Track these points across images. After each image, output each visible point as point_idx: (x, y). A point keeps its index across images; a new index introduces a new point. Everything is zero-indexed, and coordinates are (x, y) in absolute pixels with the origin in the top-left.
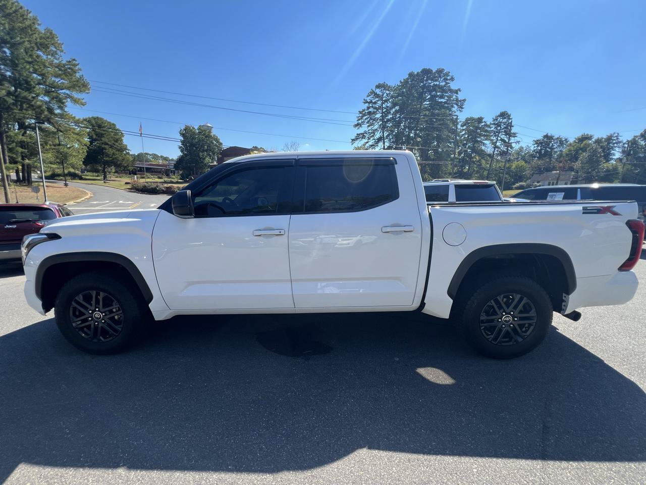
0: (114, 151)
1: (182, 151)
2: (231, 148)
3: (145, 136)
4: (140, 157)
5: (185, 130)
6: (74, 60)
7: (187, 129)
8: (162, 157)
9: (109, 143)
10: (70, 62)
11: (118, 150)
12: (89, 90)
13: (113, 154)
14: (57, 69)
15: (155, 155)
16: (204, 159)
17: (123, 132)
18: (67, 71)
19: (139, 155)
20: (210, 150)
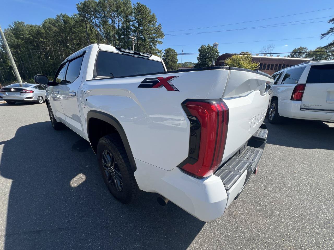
0: (172, 62)
1: (198, 60)
4: (184, 65)
5: (201, 48)
6: (160, 24)
7: (202, 47)
9: (170, 59)
10: (159, 26)
11: (173, 62)
12: (164, 36)
13: (171, 64)
14: (155, 31)
15: (191, 63)
16: (208, 63)
17: (178, 54)
18: (157, 30)
19: (184, 63)
20: (212, 57)
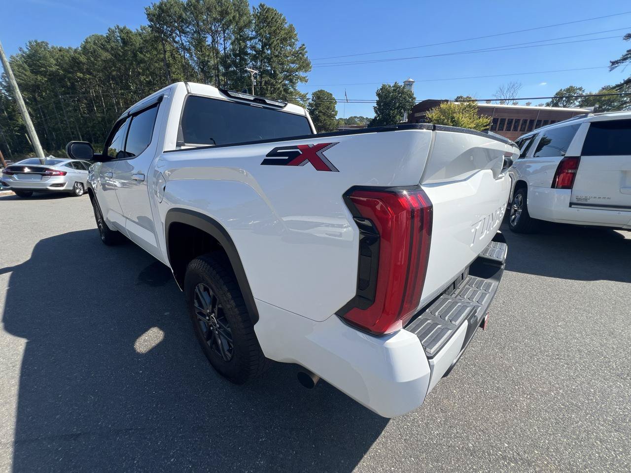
0: (326, 117)
1: (376, 112)
2: (424, 102)
3: (350, 101)
4: (350, 121)
5: (381, 89)
6: (303, 45)
7: (383, 88)
8: (367, 118)
9: (323, 111)
10: (301, 47)
12: (310, 68)
14: (293, 57)
15: (361, 117)
16: (394, 117)
17: (337, 101)
18: (298, 56)
19: (349, 118)
20: (402, 107)
